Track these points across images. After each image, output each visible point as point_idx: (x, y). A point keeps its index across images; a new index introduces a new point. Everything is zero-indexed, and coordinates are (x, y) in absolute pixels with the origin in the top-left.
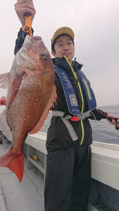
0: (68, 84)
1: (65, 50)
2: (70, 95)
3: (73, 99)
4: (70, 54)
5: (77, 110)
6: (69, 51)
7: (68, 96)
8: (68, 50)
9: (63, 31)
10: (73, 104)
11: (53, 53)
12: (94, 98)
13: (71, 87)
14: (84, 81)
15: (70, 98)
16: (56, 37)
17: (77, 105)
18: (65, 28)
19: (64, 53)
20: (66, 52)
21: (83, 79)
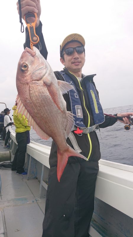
0: (75, 94)
1: (75, 58)
2: (76, 106)
3: (79, 111)
4: (80, 62)
5: (81, 123)
6: (80, 60)
7: (74, 106)
8: (78, 58)
9: (73, 38)
10: (78, 116)
11: (62, 60)
12: (102, 111)
13: (78, 97)
14: (91, 92)
15: (76, 109)
16: (65, 44)
17: (82, 117)
18: (75, 35)
19: (73, 62)
20: (76, 60)
21: (91, 90)
